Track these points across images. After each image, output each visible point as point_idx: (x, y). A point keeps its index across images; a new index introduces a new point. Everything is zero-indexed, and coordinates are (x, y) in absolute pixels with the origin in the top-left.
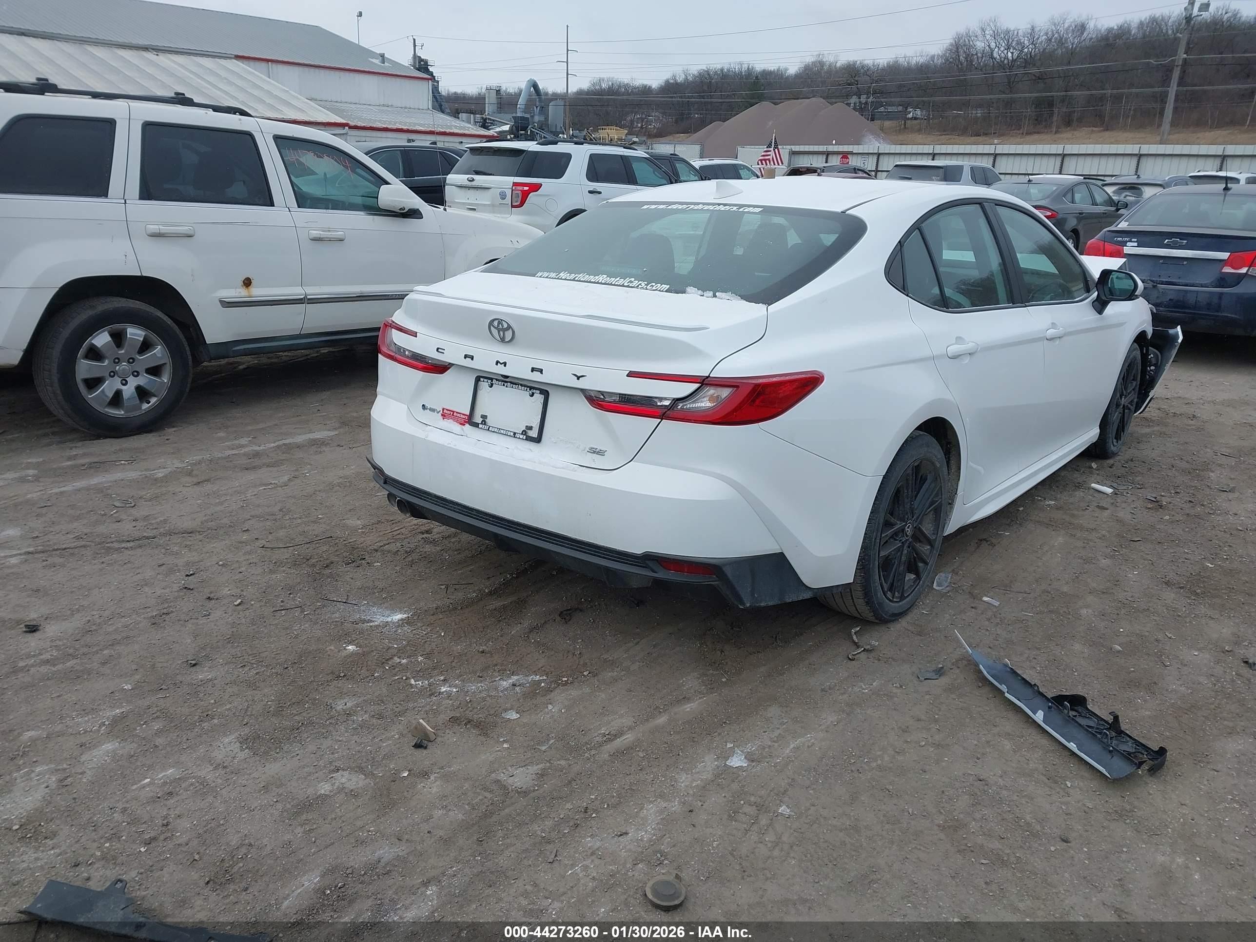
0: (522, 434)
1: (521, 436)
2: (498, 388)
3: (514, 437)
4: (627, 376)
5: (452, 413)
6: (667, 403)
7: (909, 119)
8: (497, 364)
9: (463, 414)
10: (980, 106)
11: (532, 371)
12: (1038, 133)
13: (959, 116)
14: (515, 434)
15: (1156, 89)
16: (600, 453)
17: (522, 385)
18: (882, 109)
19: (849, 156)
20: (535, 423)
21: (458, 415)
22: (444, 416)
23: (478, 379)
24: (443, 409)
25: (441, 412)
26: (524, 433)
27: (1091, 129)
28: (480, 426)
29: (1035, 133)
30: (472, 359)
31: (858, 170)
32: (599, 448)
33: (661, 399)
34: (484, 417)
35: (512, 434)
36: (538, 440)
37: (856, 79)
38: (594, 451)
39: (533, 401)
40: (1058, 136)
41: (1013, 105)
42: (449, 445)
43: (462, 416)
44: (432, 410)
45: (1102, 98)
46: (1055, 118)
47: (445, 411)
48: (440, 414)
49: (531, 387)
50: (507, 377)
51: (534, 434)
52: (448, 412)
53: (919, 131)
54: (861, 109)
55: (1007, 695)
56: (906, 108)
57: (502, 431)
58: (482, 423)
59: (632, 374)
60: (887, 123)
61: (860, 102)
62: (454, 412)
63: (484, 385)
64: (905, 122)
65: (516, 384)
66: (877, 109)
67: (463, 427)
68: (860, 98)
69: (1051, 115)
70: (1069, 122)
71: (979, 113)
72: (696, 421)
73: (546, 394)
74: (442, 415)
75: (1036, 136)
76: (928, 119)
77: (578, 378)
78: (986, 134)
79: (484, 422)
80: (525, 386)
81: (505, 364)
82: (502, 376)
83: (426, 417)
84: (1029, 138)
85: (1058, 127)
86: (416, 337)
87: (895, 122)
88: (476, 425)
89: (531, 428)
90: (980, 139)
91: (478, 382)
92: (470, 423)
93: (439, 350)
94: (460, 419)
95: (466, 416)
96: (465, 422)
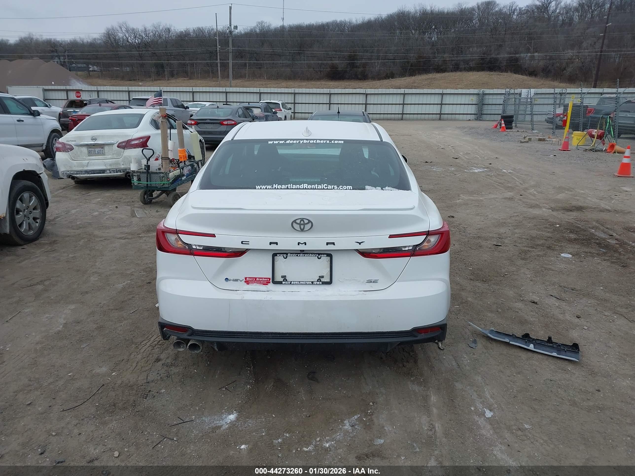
0: (318, 281)
1: (318, 283)
2: (292, 258)
3: (313, 284)
4: (389, 238)
5: (254, 279)
6: (411, 248)
7: (91, 71)
8: (299, 244)
9: (265, 278)
10: (127, 66)
11: (327, 245)
12: (160, 80)
13: (118, 70)
14: (312, 282)
15: (208, 61)
16: (375, 282)
17: (312, 254)
18: (74, 65)
19: (80, 92)
20: (326, 273)
21: (260, 279)
22: (247, 282)
23: (274, 255)
24: (246, 278)
25: (244, 280)
26: (319, 280)
27: (183, 78)
28: (284, 283)
29: (158, 80)
30: (277, 244)
31: (109, 101)
32: (373, 279)
33: (405, 247)
34: (284, 277)
35: (310, 283)
36: (330, 283)
37: (55, 48)
38: (370, 282)
39: (321, 261)
40: (169, 81)
41: (144, 66)
42: (266, 299)
43: (264, 279)
44: (235, 280)
45: (184, 65)
46: (166, 73)
47: (247, 279)
48: (243, 282)
49: (319, 254)
50: (303, 251)
51: (327, 279)
52: (251, 279)
53: (98, 77)
54: (63, 64)
55: (511, 343)
56: (88, 66)
57: (302, 283)
58: (284, 281)
59: (391, 236)
60: (79, 73)
61: (60, 61)
62: (256, 278)
64: (89, 73)
65: (307, 254)
66: (71, 65)
67: (266, 286)
68: (60, 59)
69: (164, 71)
70: (172, 75)
71: (128, 69)
72: (427, 255)
73: (330, 255)
74: (245, 282)
75: (159, 82)
76: (101, 71)
77: (360, 243)
78: (134, 80)
80: (314, 254)
81: (305, 244)
82: (301, 251)
83: (230, 285)
84: (155, 82)
85: (168, 78)
86: (215, 237)
87: (83, 72)
88: (280, 283)
89: (323, 277)
90: (132, 82)
91: (275, 257)
92: (275, 282)
93: (243, 243)
94: (266, 282)
95: (270, 279)
96: (270, 282)
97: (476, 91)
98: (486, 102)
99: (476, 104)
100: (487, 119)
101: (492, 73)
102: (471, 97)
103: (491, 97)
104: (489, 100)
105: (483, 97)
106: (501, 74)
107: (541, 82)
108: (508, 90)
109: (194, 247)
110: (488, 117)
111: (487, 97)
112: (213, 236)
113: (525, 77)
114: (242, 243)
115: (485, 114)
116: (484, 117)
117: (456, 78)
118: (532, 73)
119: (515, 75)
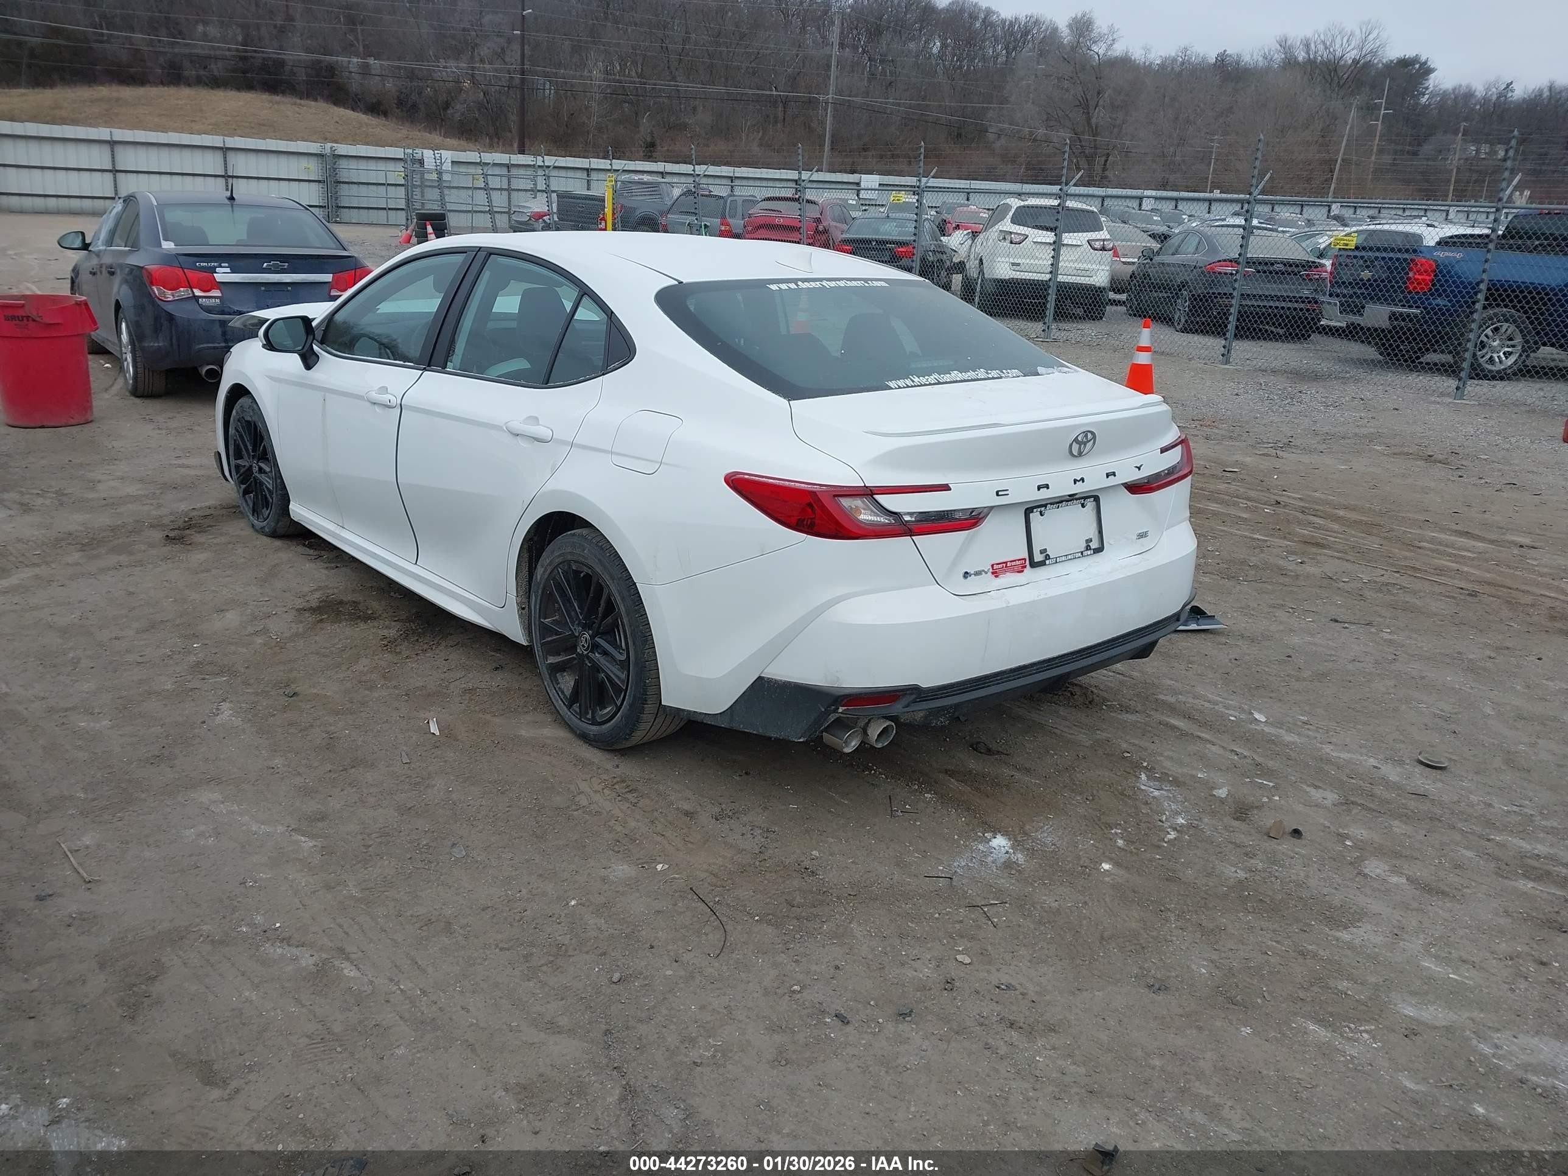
0: (1087, 550)
1: (1087, 552)
2: (1050, 512)
3: (1082, 556)
4: (1160, 453)
8: (1074, 483)
14: (1082, 553)
16: (1145, 536)
17: (1071, 501)
20: (1092, 533)
21: (1014, 563)
22: (995, 574)
23: (1028, 512)
24: (992, 566)
25: (991, 570)
26: (1088, 548)
28: (1047, 562)
30: (1048, 488)
34: (1047, 553)
35: (1080, 554)
36: (1099, 550)
38: (1140, 536)
39: (1091, 511)
44: (978, 573)
48: (990, 574)
49: (1080, 499)
50: (1073, 495)
51: (1094, 545)
52: (1000, 566)
57: (1070, 557)
58: (1046, 559)
62: (1006, 563)
63: (1035, 516)
65: (1064, 502)
74: (993, 573)
77: (1139, 469)
79: (1048, 557)
80: (1075, 500)
81: (1083, 481)
82: (1070, 496)
83: (974, 585)
86: (950, 489)
88: (1042, 564)
89: (1089, 541)
91: (1031, 515)
92: (1034, 565)
93: (1000, 493)
94: (1018, 567)
95: (1025, 559)
96: (1025, 567)
97: (313, 147)
98: (344, 176)
99: (319, 182)
100: (354, 221)
101: (277, 98)
102: (304, 162)
103: (353, 164)
104: (349, 171)
105: (335, 164)
106: (302, 102)
107: (403, 131)
108: (410, 151)
109: (907, 518)
110: (354, 215)
111: (343, 163)
112: (946, 488)
113: (364, 117)
114: (998, 495)
115: (347, 207)
116: (345, 214)
117: (180, 102)
118: (376, 108)
119: (336, 108)
